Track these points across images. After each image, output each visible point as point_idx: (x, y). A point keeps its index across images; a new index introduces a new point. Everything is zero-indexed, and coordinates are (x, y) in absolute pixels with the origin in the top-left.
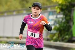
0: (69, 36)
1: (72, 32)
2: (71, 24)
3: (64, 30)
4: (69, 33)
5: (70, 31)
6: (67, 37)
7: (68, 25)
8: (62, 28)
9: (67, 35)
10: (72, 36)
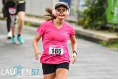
0: (102, 21)
1: (105, 17)
2: (105, 6)
3: (96, 14)
4: (102, 18)
5: (104, 15)
6: (100, 23)
7: (101, 7)
8: (93, 12)
9: (100, 20)
10: (106, 22)
